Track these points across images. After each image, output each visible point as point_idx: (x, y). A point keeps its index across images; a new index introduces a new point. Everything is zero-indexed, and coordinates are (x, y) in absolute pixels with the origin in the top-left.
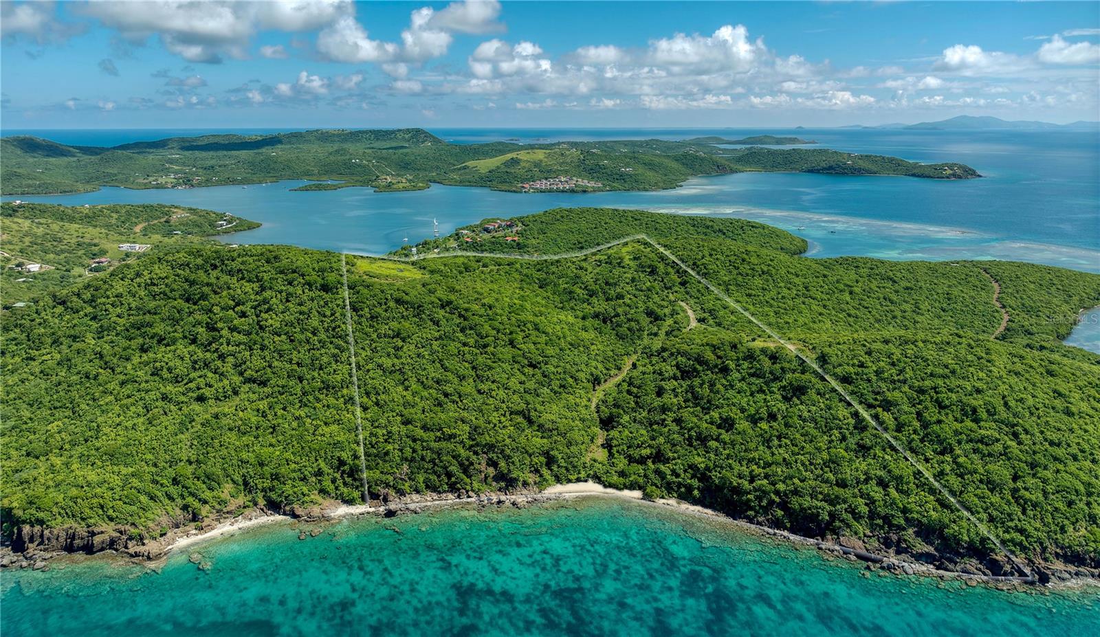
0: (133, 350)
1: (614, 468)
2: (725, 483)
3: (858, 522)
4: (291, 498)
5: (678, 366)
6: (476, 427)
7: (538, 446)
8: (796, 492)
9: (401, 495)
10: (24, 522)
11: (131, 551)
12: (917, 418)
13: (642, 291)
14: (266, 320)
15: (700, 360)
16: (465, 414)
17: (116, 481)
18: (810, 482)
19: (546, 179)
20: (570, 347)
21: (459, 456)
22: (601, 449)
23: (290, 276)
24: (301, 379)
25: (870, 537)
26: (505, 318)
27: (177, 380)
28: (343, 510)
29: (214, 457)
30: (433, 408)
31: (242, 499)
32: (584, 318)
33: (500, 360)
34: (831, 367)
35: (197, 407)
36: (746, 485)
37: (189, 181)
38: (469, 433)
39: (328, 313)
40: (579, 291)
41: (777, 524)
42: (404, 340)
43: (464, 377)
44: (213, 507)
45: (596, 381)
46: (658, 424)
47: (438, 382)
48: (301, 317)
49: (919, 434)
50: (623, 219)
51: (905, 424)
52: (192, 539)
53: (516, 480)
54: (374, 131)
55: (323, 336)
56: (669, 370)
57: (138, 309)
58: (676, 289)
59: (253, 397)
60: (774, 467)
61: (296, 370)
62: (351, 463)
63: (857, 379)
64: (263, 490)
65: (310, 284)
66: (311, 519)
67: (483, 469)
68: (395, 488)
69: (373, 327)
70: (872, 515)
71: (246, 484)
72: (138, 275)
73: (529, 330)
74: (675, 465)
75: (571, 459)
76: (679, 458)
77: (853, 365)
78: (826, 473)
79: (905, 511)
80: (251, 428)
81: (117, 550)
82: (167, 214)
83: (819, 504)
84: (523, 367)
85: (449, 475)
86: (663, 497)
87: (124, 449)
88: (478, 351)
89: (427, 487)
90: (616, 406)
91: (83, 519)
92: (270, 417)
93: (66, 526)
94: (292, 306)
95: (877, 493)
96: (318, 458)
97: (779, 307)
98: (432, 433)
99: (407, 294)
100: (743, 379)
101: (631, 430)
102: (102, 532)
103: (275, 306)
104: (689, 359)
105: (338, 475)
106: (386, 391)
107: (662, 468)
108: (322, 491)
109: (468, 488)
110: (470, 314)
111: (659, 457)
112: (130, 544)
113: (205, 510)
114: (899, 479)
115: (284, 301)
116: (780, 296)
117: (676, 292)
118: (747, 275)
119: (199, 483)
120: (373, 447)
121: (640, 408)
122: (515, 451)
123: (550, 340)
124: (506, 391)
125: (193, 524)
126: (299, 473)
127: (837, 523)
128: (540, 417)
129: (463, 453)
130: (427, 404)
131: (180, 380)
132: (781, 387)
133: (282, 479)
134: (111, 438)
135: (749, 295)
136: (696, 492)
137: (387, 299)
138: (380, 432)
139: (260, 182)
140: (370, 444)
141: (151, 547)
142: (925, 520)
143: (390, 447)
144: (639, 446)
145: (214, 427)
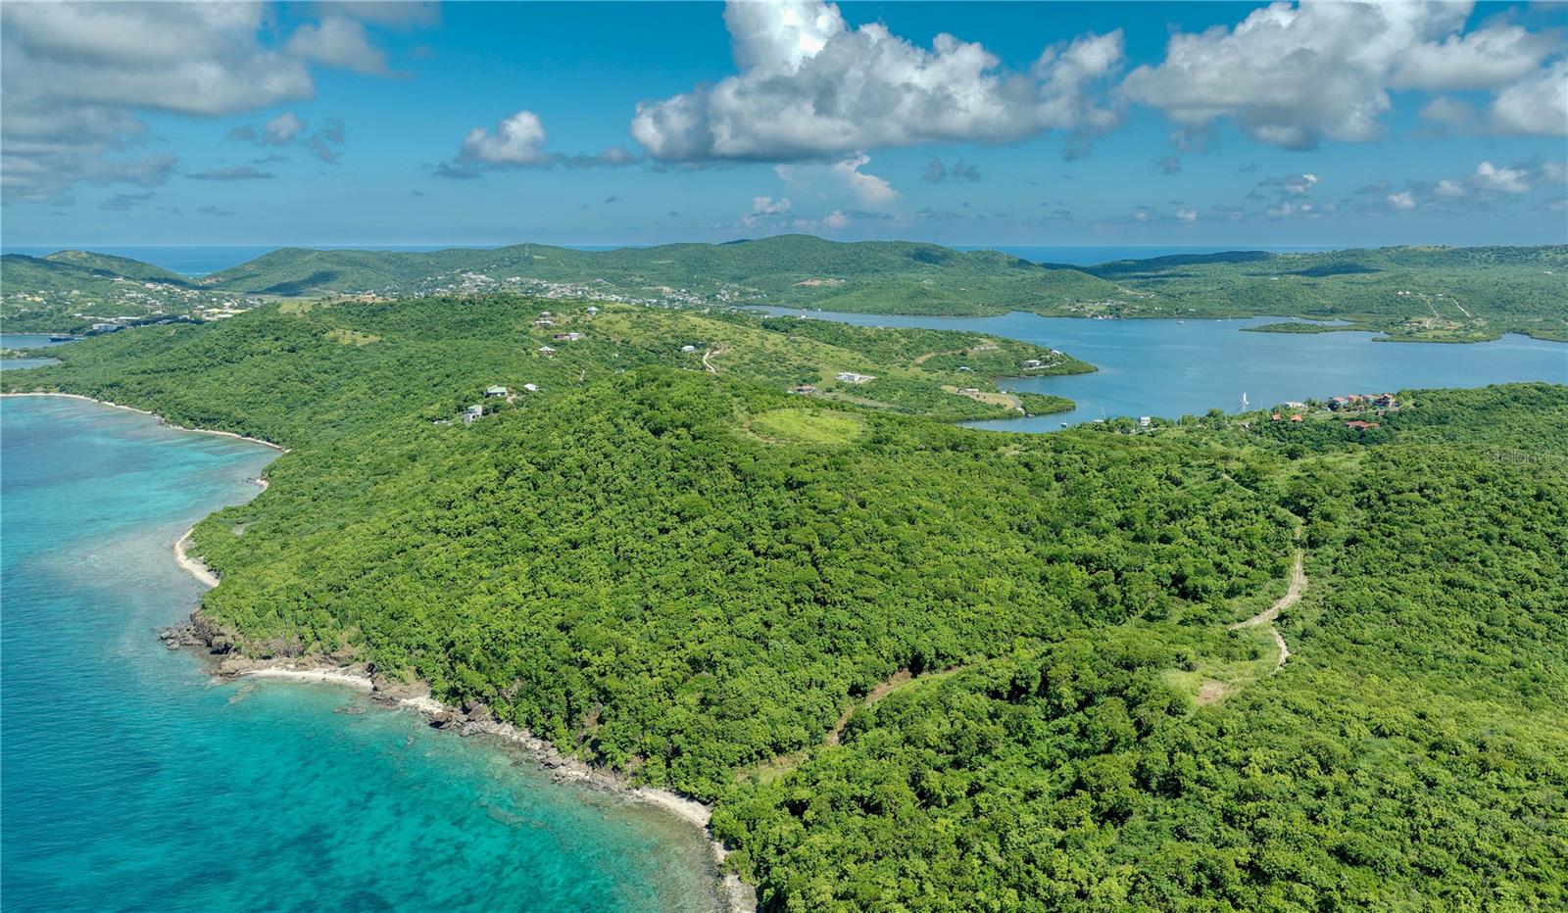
4: (380, 663)
6: (621, 662)
9: (495, 720)
16: (632, 640)
21: (571, 693)
28: (421, 700)
29: (367, 594)
31: (357, 649)
32: (1051, 560)
37: (1119, 310)
42: (683, 520)
44: (323, 646)
52: (285, 672)
53: (603, 755)
56: (1003, 675)
65: (645, 421)
67: (586, 724)
68: (493, 708)
69: (672, 495)
75: (703, 759)
82: (971, 344)
85: (551, 715)
86: (740, 876)
89: (528, 722)
98: (571, 649)
102: (225, 634)
104: (1042, 667)
105: (442, 657)
108: (419, 669)
109: (556, 742)
110: (809, 504)
113: (314, 646)
120: (503, 644)
122: (633, 713)
125: (296, 657)
129: (578, 690)
136: (768, 892)
141: (234, 664)
143: (513, 652)
144: (816, 783)
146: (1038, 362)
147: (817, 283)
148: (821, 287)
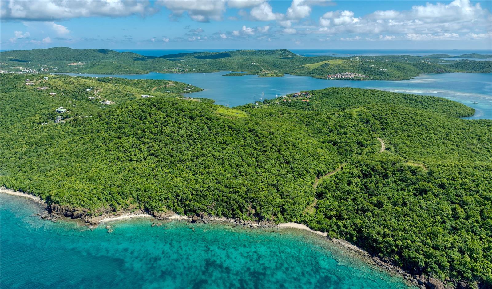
0: (115, 138)
1: (316, 219)
2: (370, 236)
3: (442, 271)
4: (153, 207)
5: (361, 171)
6: (249, 189)
7: (278, 202)
8: (407, 247)
9: (210, 216)
10: (53, 202)
11: (86, 220)
12: (480, 214)
13: (358, 131)
14: (165, 130)
15: (374, 169)
16: (246, 182)
17: (88, 190)
18: (416, 243)
19: (340, 73)
20: (309, 156)
21: (239, 202)
22: (313, 209)
23: (178, 111)
24: (171, 156)
25: (449, 281)
26: (279, 139)
27: (125, 151)
28: (175, 216)
29: (128, 185)
30: (232, 177)
31: (135, 205)
32: (323, 143)
33: (270, 158)
34: (433, 178)
35: (128, 163)
36: (381, 239)
37: (183, 70)
38: (246, 191)
39: (190, 129)
40: (325, 129)
41: (395, 263)
42: (227, 145)
43: (250, 165)
44: (122, 207)
45: (319, 175)
46: (344, 200)
47: (238, 166)
48: (179, 129)
49: (479, 223)
50: (366, 94)
51: (471, 216)
52: (112, 219)
53: (264, 217)
54: (266, 50)
55: (185, 138)
56: (357, 172)
57: (123, 121)
58: (378, 131)
59: (151, 162)
60: (397, 232)
61: (170, 152)
62: (182, 196)
63: (448, 187)
64: (145, 203)
65: (185, 116)
66: (160, 219)
67: (249, 210)
68: (207, 212)
69: (216, 138)
70: (452, 269)
71: (138, 199)
72: (127, 107)
73: (290, 146)
74: (346, 222)
75: (294, 211)
76: (349, 219)
77: (448, 179)
78: (427, 239)
79: (472, 270)
80: (146, 175)
81: (82, 219)
82: (166, 84)
83: (420, 256)
84: (281, 163)
85: (233, 210)
86: (337, 238)
87: (95, 177)
88: (261, 153)
89: (223, 214)
90: (326, 188)
91: (72, 204)
92: (155, 171)
93: (66, 206)
94: (176, 124)
95: (456, 256)
96: (169, 192)
97: (426, 144)
98: (228, 189)
99: (234, 124)
100: (395, 182)
101: (330, 201)
102: (78, 210)
103: (169, 124)
104: (368, 168)
105: (176, 201)
106: (213, 168)
107: (340, 223)
108: (168, 207)
109: (241, 217)
110: (261, 135)
111: (340, 217)
112: (87, 217)
113: (119, 207)
114: (472, 251)
115: (174, 122)
116: (428, 138)
117: (378, 133)
118: (411, 125)
119: (119, 196)
120: (201, 192)
121: (337, 190)
122: (266, 203)
123: (299, 151)
124: (269, 174)
125: (113, 213)
126: (159, 197)
127: (429, 269)
128: (283, 188)
129: (241, 200)
130: (229, 175)
131: (126, 151)
132: (415, 189)
133: (152, 199)
134: (94, 172)
135: (409, 136)
136: (354, 238)
137: (225, 126)
138: (205, 185)
139: (212, 72)
140: (200, 190)
141: (93, 219)
142: (485, 278)
143: (208, 193)
144: (331, 210)
145: (132, 173)
146: (188, 88)
147: (75, 64)
148: (77, 65)
